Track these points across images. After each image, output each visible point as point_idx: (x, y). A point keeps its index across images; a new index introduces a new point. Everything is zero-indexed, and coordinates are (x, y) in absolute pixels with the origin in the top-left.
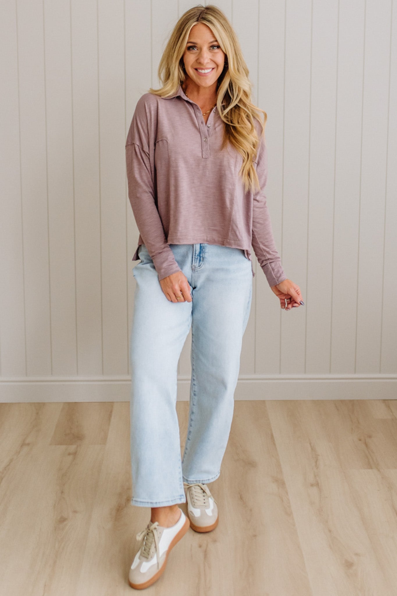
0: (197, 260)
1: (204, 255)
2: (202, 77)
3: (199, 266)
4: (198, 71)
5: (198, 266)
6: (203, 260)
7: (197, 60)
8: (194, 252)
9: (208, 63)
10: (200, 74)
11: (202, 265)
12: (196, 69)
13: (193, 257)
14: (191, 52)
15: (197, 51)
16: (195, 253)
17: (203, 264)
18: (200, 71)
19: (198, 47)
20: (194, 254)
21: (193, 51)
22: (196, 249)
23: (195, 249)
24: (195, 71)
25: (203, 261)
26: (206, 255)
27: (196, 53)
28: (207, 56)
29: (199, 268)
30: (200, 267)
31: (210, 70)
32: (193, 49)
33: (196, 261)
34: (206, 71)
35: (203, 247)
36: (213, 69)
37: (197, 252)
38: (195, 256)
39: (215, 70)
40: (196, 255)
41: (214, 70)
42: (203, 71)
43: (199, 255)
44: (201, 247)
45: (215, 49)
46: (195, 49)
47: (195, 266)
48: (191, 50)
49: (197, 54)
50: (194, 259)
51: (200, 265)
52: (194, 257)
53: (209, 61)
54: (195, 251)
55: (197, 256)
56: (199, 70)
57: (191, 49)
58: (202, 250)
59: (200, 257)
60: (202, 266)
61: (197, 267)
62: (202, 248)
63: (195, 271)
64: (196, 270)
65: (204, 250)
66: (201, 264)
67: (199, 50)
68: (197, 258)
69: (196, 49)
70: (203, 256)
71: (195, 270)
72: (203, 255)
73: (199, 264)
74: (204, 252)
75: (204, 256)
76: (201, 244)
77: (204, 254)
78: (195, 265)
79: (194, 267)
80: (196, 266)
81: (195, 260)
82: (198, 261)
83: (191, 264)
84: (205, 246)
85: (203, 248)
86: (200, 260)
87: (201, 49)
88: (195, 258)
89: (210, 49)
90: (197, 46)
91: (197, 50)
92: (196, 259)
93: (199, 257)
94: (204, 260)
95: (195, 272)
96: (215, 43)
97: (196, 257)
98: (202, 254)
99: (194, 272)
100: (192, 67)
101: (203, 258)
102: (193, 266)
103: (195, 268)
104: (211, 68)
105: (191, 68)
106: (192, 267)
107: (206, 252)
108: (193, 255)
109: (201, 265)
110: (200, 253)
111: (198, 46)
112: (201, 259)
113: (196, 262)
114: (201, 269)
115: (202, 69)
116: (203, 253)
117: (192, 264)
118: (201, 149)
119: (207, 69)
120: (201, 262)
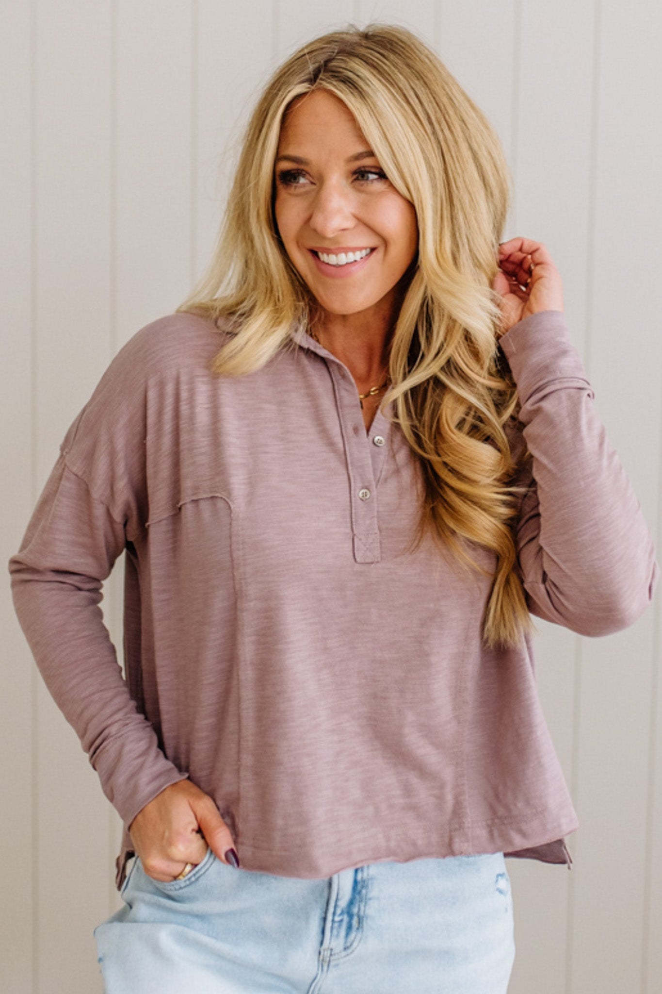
0: (340, 926)
1: (362, 908)
3: (345, 949)
5: (342, 947)
6: (361, 927)
8: (332, 904)
11: (355, 944)
13: (324, 919)
16: (336, 906)
17: (361, 939)
20: (331, 910)
22: (341, 892)
23: (337, 894)
25: (358, 929)
26: (371, 909)
29: (348, 955)
30: (350, 951)
33: (335, 932)
35: (363, 881)
37: (343, 903)
38: (334, 914)
40: (339, 911)
43: (345, 910)
44: (356, 882)
45: (372, 181)
47: (332, 950)
50: (329, 924)
51: (348, 944)
52: (330, 917)
54: (338, 900)
55: (342, 913)
58: (360, 893)
59: (351, 916)
60: (356, 948)
61: (339, 953)
62: (359, 887)
63: (328, 966)
64: (332, 963)
65: (364, 891)
66: (354, 940)
68: (341, 921)
70: (362, 913)
71: (329, 961)
73: (346, 942)
74: (365, 900)
75: (364, 911)
76: (356, 871)
77: (365, 906)
78: (332, 944)
79: (328, 953)
80: (336, 951)
81: (332, 928)
82: (343, 932)
83: (317, 943)
84: (369, 879)
85: (363, 887)
86: (349, 927)
88: (333, 921)
92: (336, 925)
93: (346, 918)
94: (365, 924)
95: (330, 967)
96: (368, 162)
97: (337, 919)
98: (357, 905)
99: (325, 968)
101: (360, 921)
102: (324, 950)
103: (331, 955)
104: (365, 248)
106: (320, 953)
107: (370, 899)
108: (326, 914)
109: (351, 944)
110: (351, 903)
112: (356, 922)
113: (338, 936)
114: (352, 955)
116: (361, 901)
117: (322, 943)
118: (349, 530)
120: (353, 935)
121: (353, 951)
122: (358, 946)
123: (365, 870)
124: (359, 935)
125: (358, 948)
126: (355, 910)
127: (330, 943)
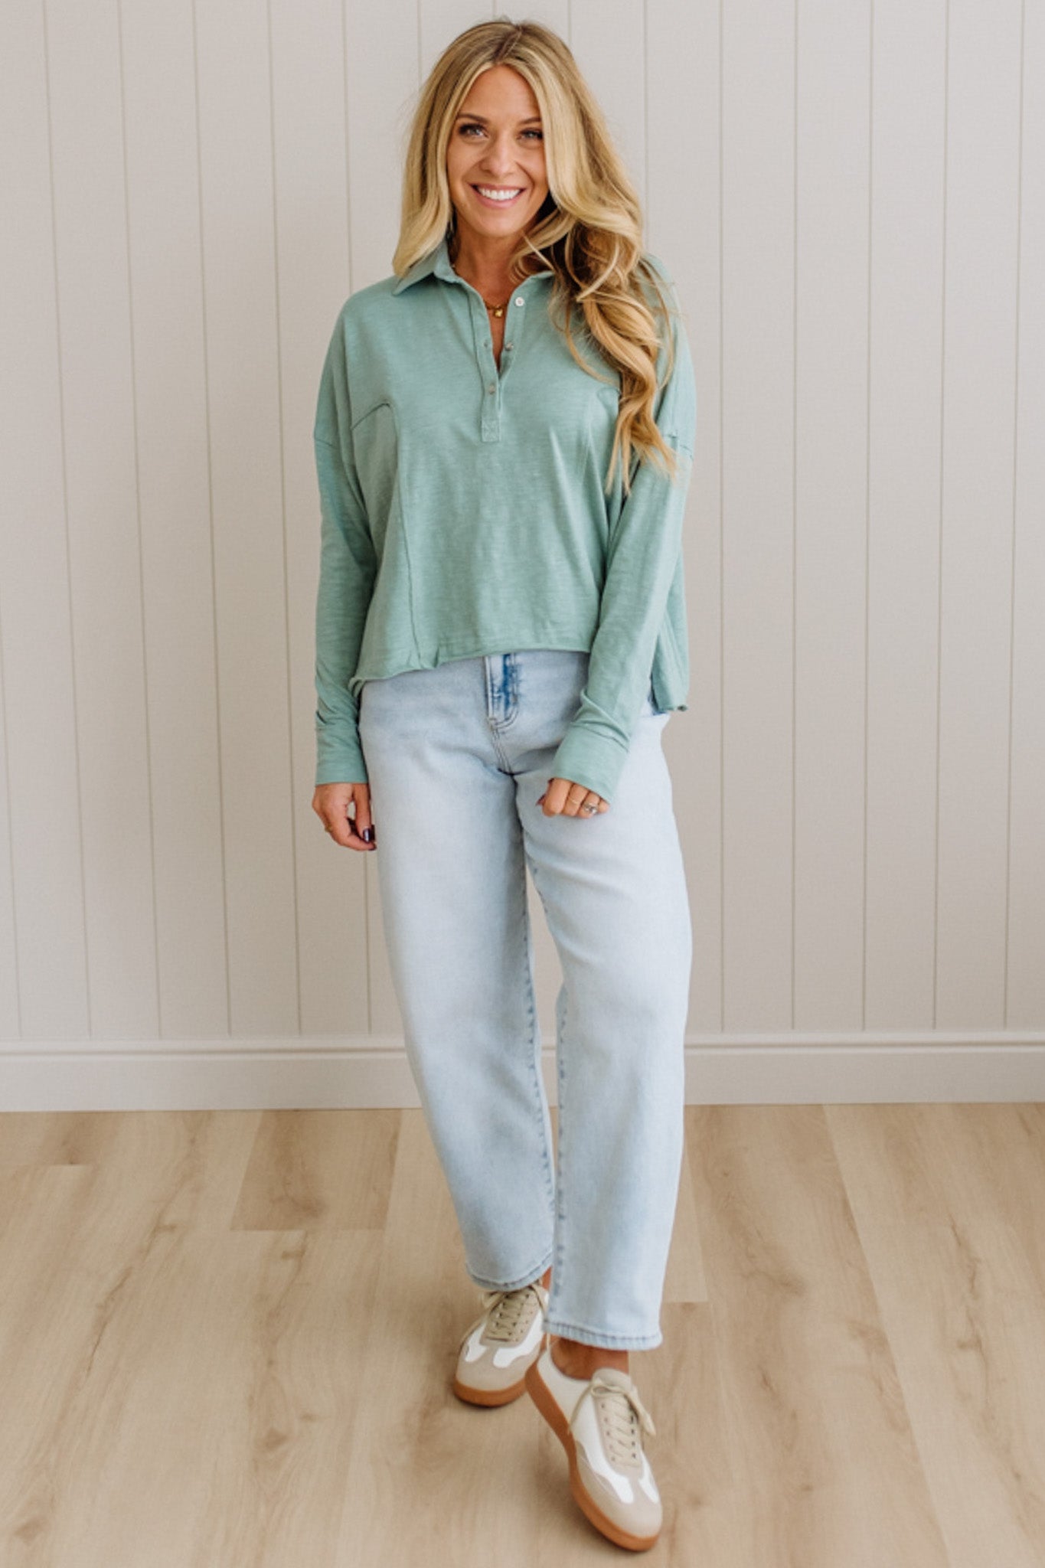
0: (499, 701)
1: (515, 687)
2: (489, 211)
3: (507, 719)
4: (480, 193)
5: (503, 719)
6: (516, 703)
7: (480, 163)
8: (489, 683)
9: (511, 174)
10: (484, 202)
11: (513, 716)
12: (475, 188)
13: (486, 696)
14: (469, 140)
15: (485, 139)
16: (493, 685)
17: (517, 712)
18: (486, 193)
19: (488, 129)
20: (489, 688)
21: (474, 138)
22: (494, 673)
23: (491, 675)
24: (471, 190)
25: (514, 704)
26: (523, 689)
27: (481, 143)
28: (509, 157)
29: (509, 724)
30: (510, 721)
31: (514, 193)
32: (475, 131)
33: (496, 706)
34: (503, 195)
35: (513, 667)
36: (522, 190)
37: (499, 681)
38: (493, 691)
39: (525, 194)
40: (496, 689)
42: (494, 195)
43: (501, 689)
44: (505, 668)
46: (477, 131)
47: (495, 719)
48: (468, 136)
49: (484, 146)
50: (490, 700)
51: (508, 715)
52: (490, 694)
53: (514, 169)
54: (492, 680)
55: (499, 691)
56: (483, 192)
57: (469, 132)
58: (511, 676)
59: (507, 694)
61: (502, 723)
62: (509, 671)
63: (497, 734)
64: (499, 731)
65: (514, 675)
66: (512, 712)
67: (490, 136)
68: (500, 697)
69: (481, 134)
70: (515, 691)
71: (497, 729)
72: (513, 689)
73: (505, 714)
74: (517, 682)
75: (517, 689)
76: (506, 656)
77: (518, 686)
78: (496, 715)
79: (493, 723)
80: (499, 720)
81: (493, 703)
82: (502, 706)
84: (517, 666)
85: (513, 671)
86: (507, 703)
87: (495, 137)
88: (493, 697)
89: (519, 138)
90: (485, 126)
91: (486, 136)
92: (496, 700)
93: (503, 695)
94: (519, 700)
95: (500, 734)
97: (496, 695)
98: (510, 685)
100: (465, 179)
101: (516, 696)
102: (490, 720)
103: (496, 725)
104: (516, 188)
105: (462, 182)
106: (488, 722)
107: (520, 680)
108: (486, 690)
109: (511, 716)
110: (505, 684)
111: (490, 128)
112: (511, 698)
113: (498, 709)
114: (513, 725)
115: (492, 188)
116: (513, 682)
117: (487, 714)
119: (506, 188)
120: (510, 709)
121: (512, 722)
122: (516, 717)
123: (512, 657)
124: (516, 709)
125: (516, 720)
126: (510, 689)
127: (493, 714)
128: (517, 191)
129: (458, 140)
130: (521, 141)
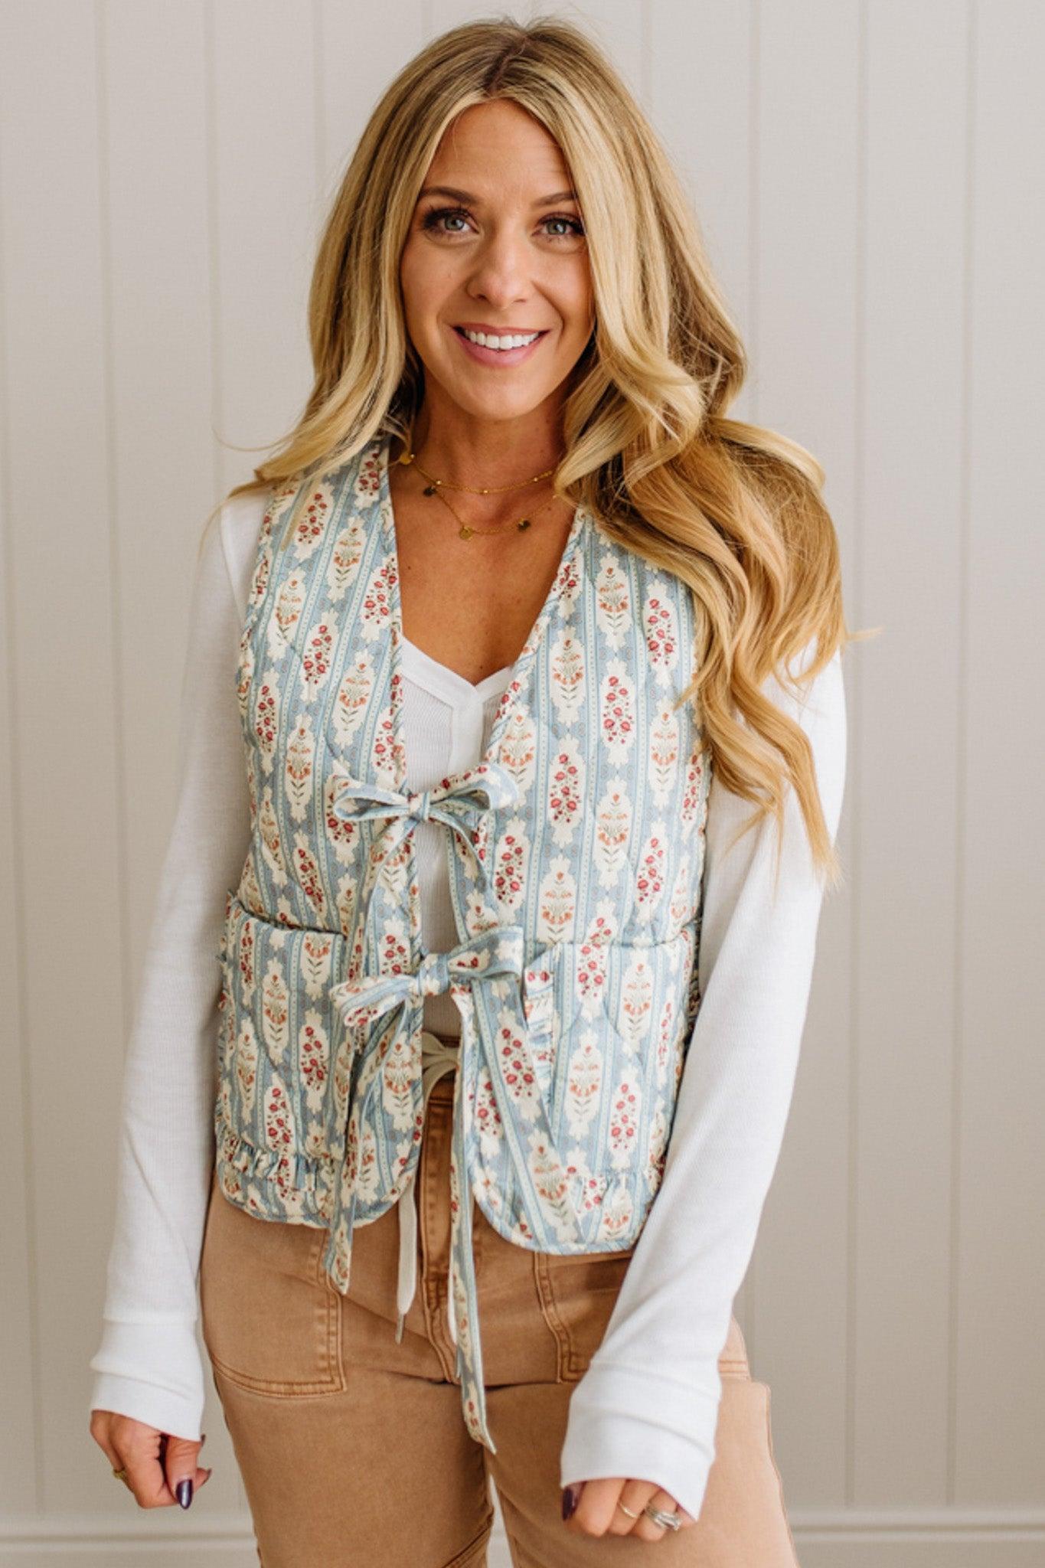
2: (485, 371)
4: (469, 339)
7: (468, 283)
9: (522, 301)
10: (474, 355)
12: (460, 331)
14: (444, 240)
15: (475, 237)
18: (481, 339)
19: (477, 216)
21: (450, 236)
24: (454, 335)
27: (468, 244)
31: (529, 338)
32: (454, 223)
34: (508, 342)
36: (542, 334)
39: (548, 342)
41: (546, 339)
42: (493, 342)
46: (459, 224)
48: (441, 232)
49: (472, 251)
53: (528, 292)
56: (473, 337)
57: (442, 223)
67: (483, 232)
69: (466, 228)
87: (491, 229)
89: (537, 233)
90: (472, 209)
91: (475, 231)
100: (442, 316)
105: (438, 322)
111: (481, 213)
115: (489, 331)
119: (515, 331)
128: (533, 336)
129: (422, 242)
130: (540, 239)
